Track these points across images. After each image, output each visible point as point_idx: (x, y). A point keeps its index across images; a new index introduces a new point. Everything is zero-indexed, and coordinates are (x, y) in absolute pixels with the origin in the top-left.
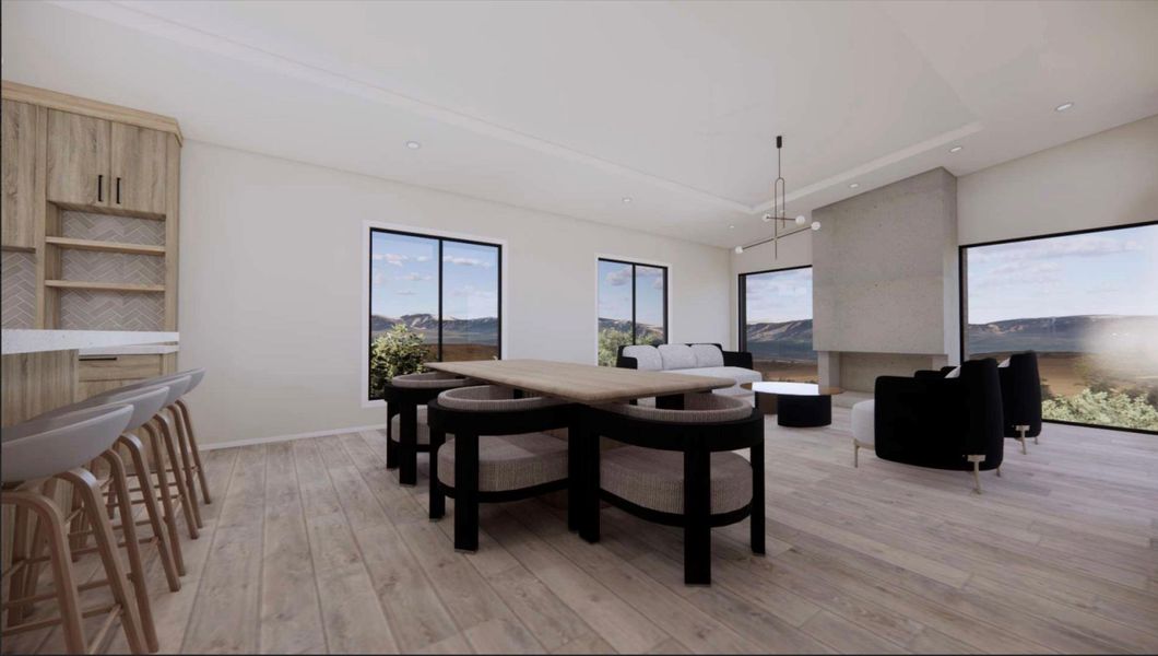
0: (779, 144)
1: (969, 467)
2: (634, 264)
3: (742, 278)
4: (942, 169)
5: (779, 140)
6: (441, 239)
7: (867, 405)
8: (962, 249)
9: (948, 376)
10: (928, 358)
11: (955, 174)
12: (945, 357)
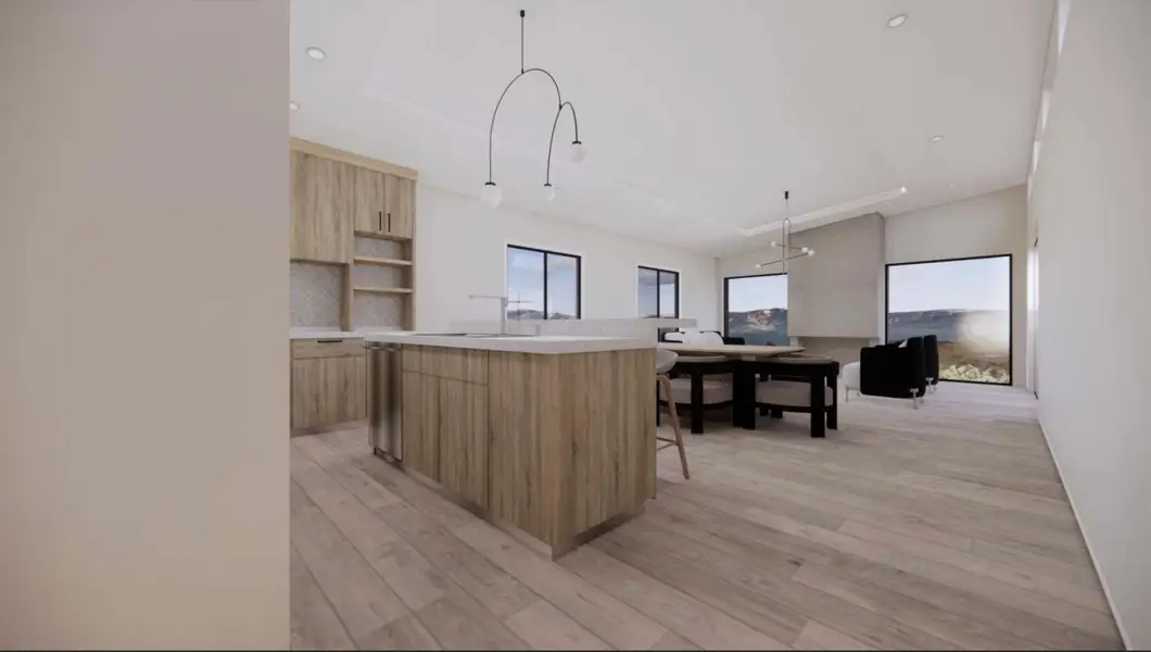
0: (787, 196)
1: (910, 396)
2: (658, 271)
3: (726, 280)
4: (877, 213)
5: (787, 194)
6: (546, 253)
7: (857, 365)
8: (887, 266)
9: (901, 346)
10: (868, 340)
11: (885, 216)
12: (877, 339)
